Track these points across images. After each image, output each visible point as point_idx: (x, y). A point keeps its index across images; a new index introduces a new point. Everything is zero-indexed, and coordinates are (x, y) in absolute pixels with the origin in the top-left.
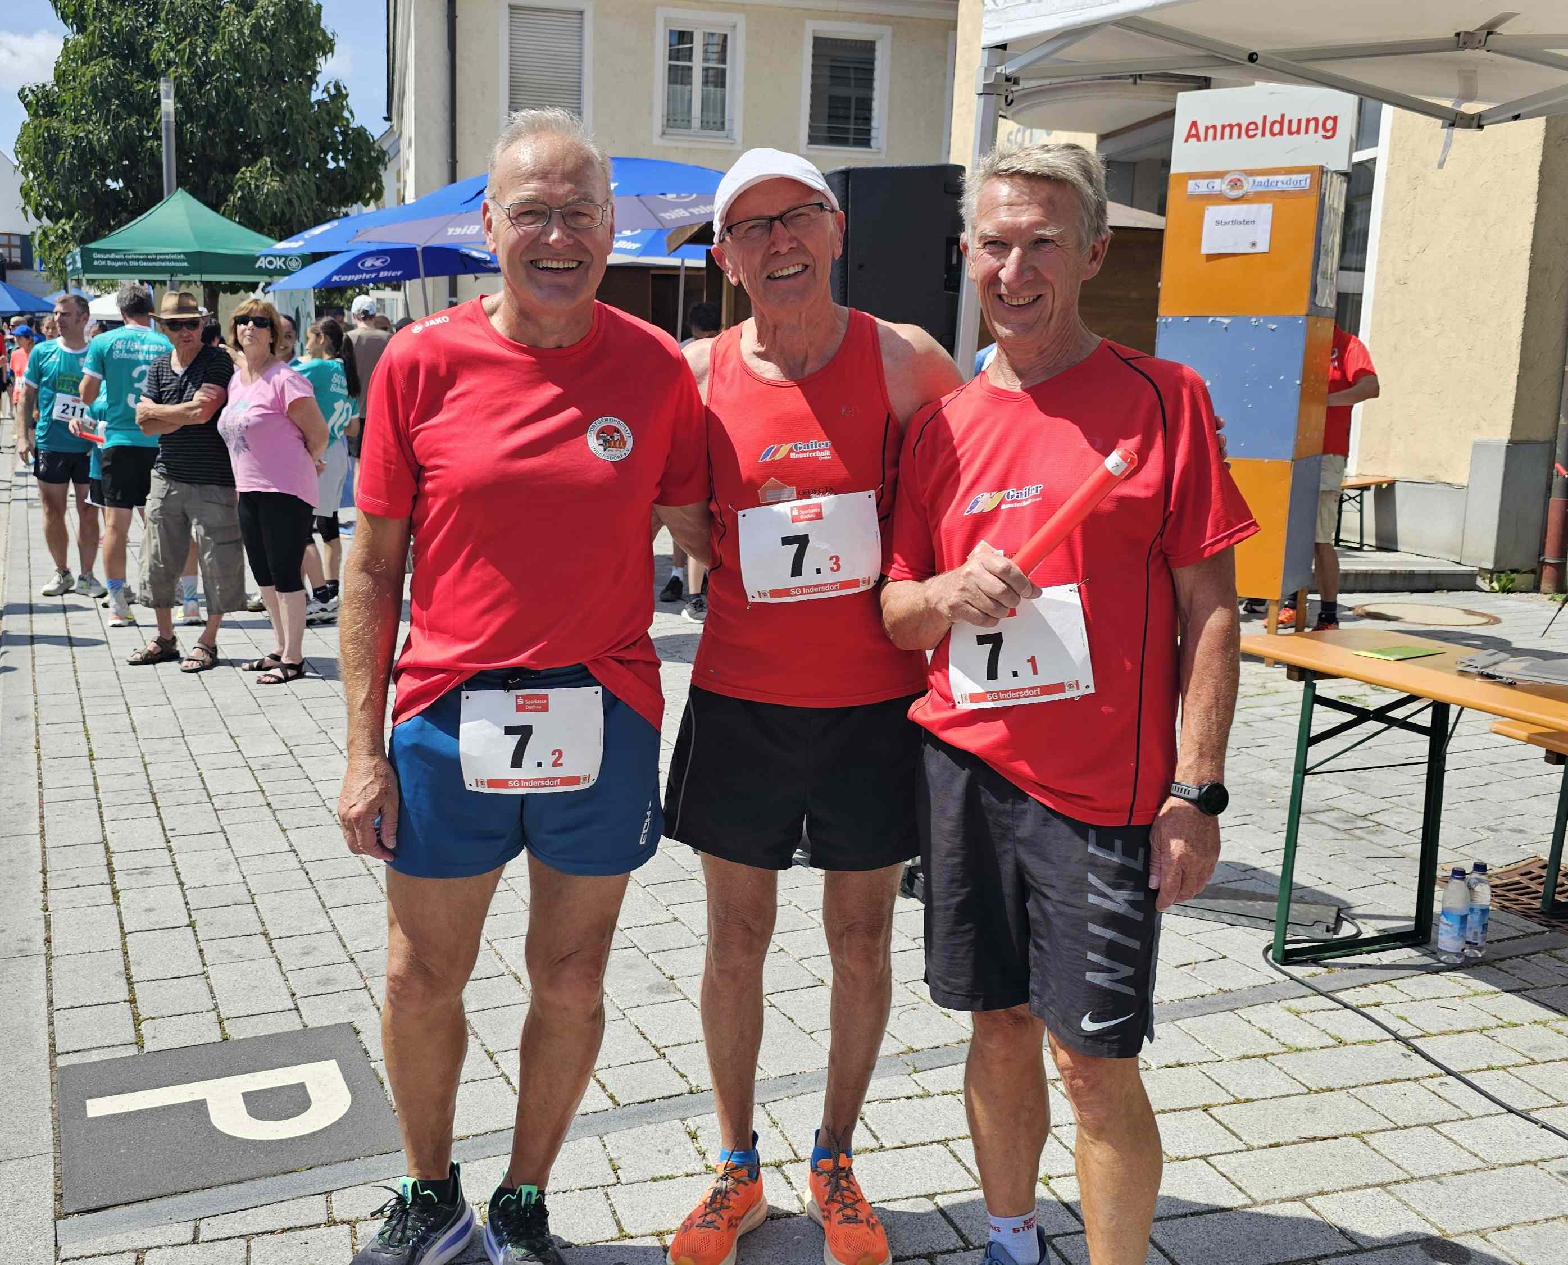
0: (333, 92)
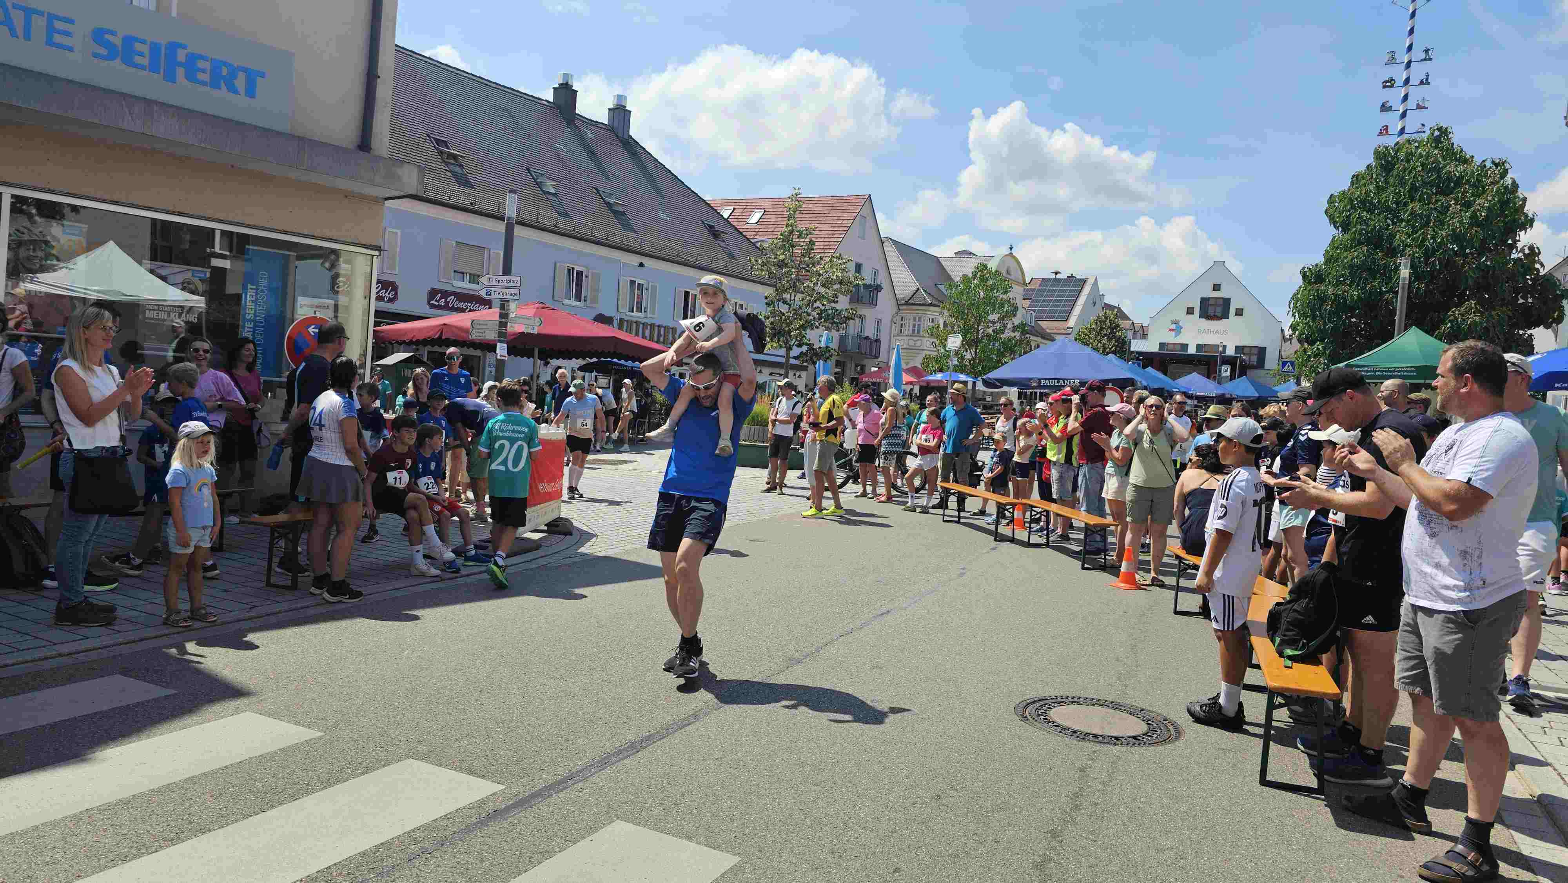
0: (1527, 251)
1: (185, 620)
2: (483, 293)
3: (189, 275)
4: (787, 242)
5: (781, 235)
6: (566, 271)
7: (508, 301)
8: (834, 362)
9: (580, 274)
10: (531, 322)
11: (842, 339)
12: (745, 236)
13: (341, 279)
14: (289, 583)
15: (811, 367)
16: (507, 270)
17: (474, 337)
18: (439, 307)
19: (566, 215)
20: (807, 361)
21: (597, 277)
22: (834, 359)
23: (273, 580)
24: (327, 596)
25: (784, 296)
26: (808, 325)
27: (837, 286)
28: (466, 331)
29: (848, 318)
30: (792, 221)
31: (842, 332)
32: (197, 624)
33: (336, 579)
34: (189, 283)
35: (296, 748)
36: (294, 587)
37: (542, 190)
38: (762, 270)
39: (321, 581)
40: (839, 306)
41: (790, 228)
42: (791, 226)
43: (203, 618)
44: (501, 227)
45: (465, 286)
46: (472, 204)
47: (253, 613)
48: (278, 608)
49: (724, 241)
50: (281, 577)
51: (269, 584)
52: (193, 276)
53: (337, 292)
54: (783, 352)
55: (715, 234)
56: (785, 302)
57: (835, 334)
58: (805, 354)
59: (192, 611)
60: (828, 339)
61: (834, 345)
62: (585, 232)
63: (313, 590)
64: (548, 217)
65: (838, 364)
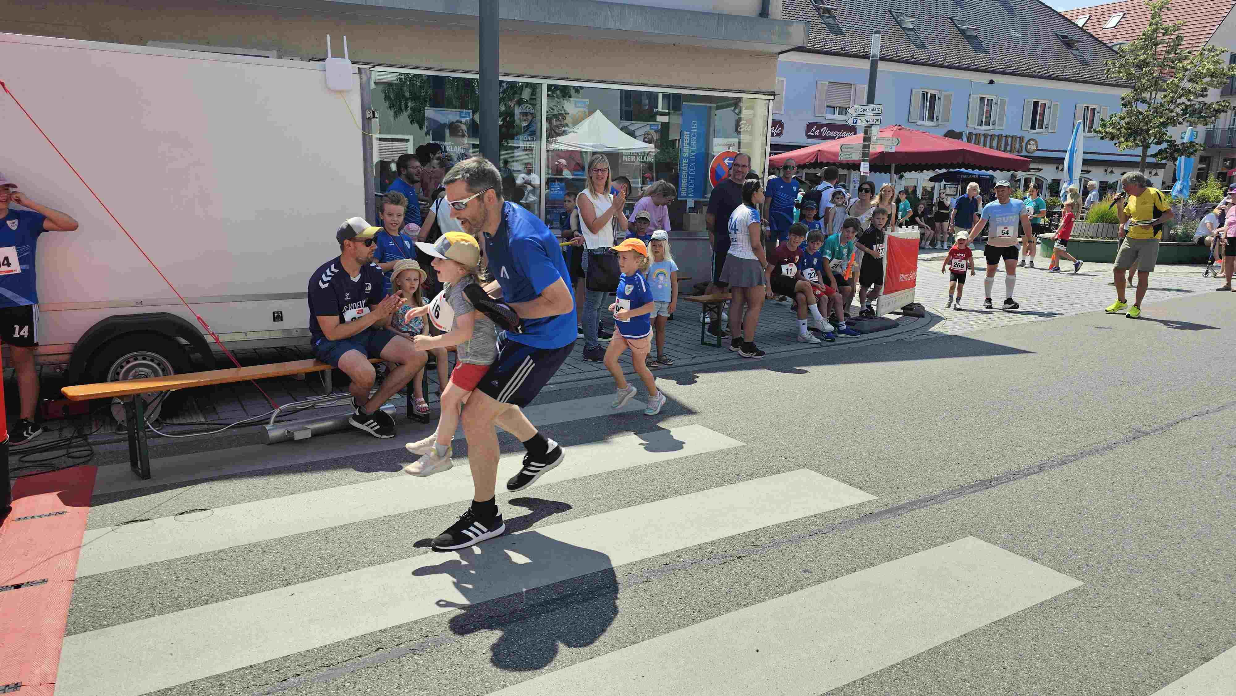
1: (654, 362)
2: (850, 122)
3: (648, 128)
4: (1150, 41)
5: (1144, 35)
6: (921, 95)
7: (870, 126)
8: (1198, 158)
9: (933, 97)
10: (889, 143)
11: (1210, 135)
12: (1101, 42)
13: (742, 122)
14: (715, 343)
15: (1170, 164)
16: (871, 100)
17: (842, 159)
18: (815, 137)
19: (923, 46)
20: (1166, 158)
21: (948, 98)
22: (1198, 154)
23: (706, 340)
24: (741, 352)
25: (1143, 95)
26: (1172, 121)
27: (1207, 79)
28: (836, 155)
29: (1218, 111)
30: (1158, 19)
31: (1210, 127)
32: (662, 366)
33: (747, 340)
34: (648, 134)
35: (729, 451)
36: (719, 345)
37: (901, 27)
38: (1119, 72)
39: (737, 342)
40: (1207, 100)
41: (1154, 27)
42: (1156, 24)
43: (665, 362)
44: (865, 65)
45: (835, 118)
46: (842, 48)
47: (694, 361)
48: (710, 359)
49: (1077, 49)
50: (711, 339)
51: (703, 343)
52: (651, 129)
53: (740, 132)
54: (1139, 151)
55: (1068, 43)
56: (1144, 101)
57: (1201, 129)
58: (1165, 151)
59: (658, 357)
60: (1192, 135)
61: (1200, 140)
62: (940, 59)
63: (731, 348)
64: (906, 50)
65: (1202, 160)
